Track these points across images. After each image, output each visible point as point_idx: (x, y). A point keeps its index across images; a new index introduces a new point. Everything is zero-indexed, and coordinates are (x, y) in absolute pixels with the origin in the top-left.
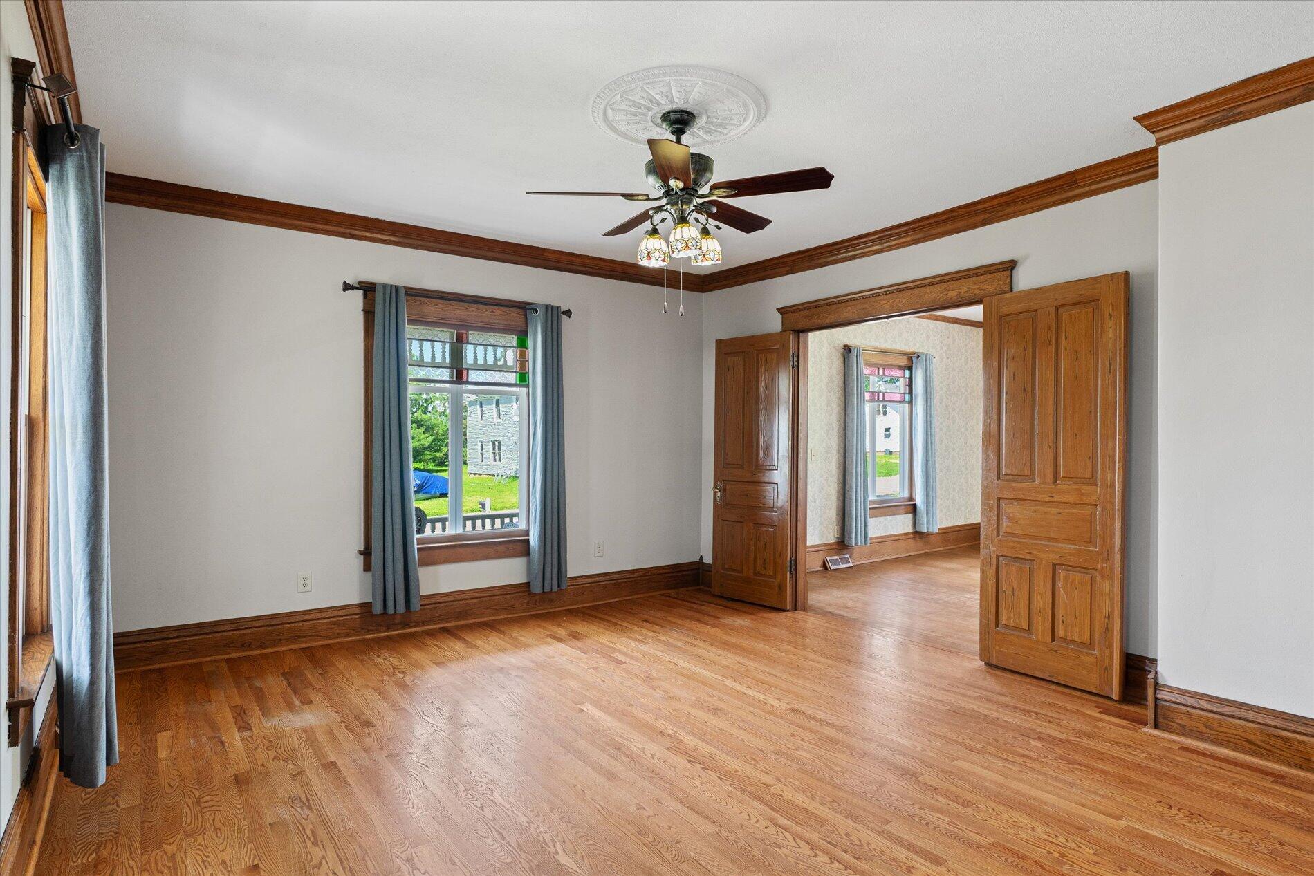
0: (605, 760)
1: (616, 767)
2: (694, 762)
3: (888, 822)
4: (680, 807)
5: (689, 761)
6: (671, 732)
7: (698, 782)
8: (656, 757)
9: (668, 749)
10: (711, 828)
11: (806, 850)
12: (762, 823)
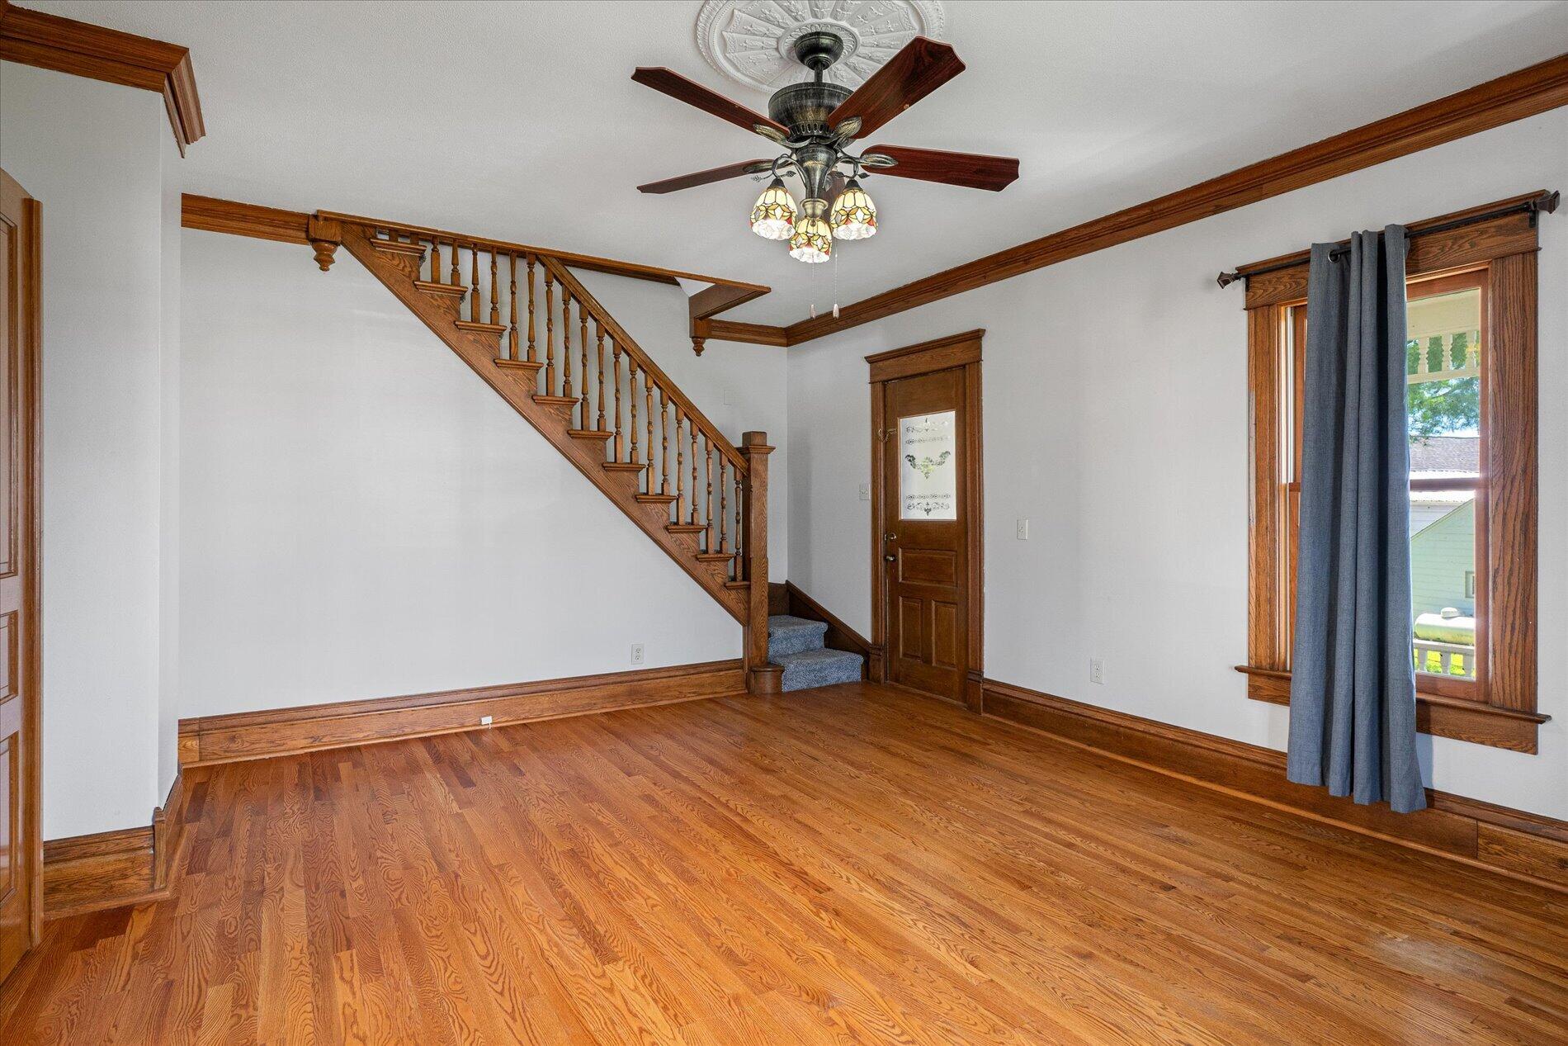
0: (903, 877)
1: (890, 871)
2: (800, 872)
3: (652, 818)
4: (822, 831)
5: (806, 874)
6: (823, 914)
7: (801, 851)
8: (845, 879)
9: (829, 889)
10: (798, 816)
11: (732, 804)
12: (754, 820)
